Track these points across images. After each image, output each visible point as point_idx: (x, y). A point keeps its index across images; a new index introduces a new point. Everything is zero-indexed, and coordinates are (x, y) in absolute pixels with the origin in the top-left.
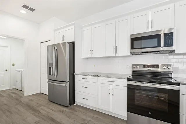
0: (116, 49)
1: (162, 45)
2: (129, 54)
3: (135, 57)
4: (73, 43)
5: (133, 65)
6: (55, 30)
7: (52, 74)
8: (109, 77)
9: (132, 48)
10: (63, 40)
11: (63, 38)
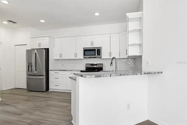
0: (76, 55)
1: (96, 54)
2: (83, 58)
3: (85, 60)
4: (48, 49)
5: (86, 64)
6: (31, 38)
7: (30, 71)
8: (71, 71)
9: (84, 55)
10: (39, 46)
11: (39, 45)
